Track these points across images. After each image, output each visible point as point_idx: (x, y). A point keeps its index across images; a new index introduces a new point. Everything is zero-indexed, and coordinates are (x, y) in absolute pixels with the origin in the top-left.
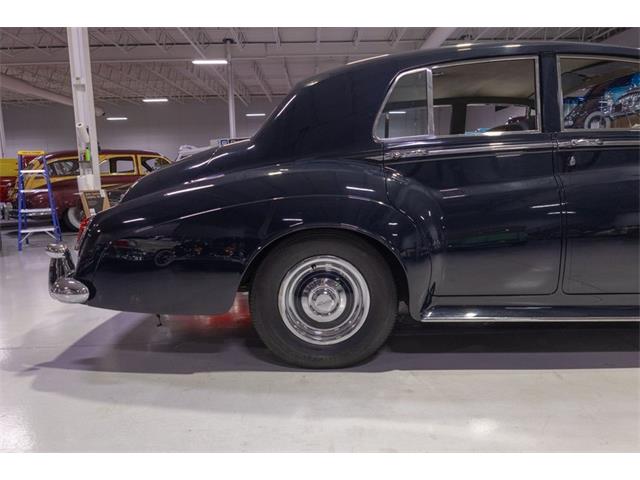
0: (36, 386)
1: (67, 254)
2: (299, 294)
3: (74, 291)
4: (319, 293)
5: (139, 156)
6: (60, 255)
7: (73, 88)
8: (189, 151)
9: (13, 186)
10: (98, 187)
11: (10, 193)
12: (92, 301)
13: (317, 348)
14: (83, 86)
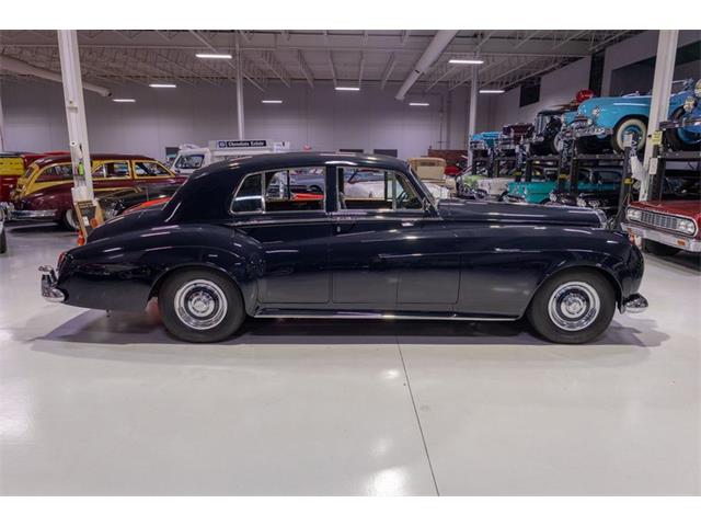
0: (34, 349)
1: (52, 272)
2: (187, 299)
3: (56, 295)
4: (199, 300)
5: (134, 162)
6: (48, 273)
7: (67, 111)
8: (189, 150)
9: (15, 187)
10: (91, 197)
11: (12, 193)
12: (67, 300)
13: (194, 331)
14: (76, 109)
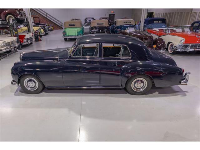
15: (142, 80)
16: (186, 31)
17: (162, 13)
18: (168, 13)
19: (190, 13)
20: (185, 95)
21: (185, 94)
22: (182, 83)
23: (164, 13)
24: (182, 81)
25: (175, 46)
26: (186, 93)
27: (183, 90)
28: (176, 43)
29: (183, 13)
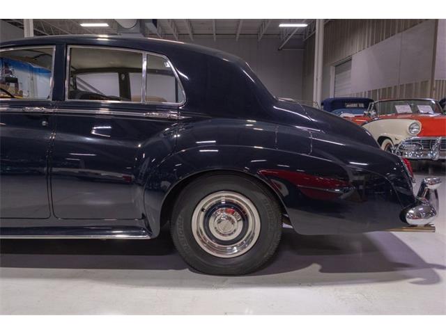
15: (235, 200)
16: (422, 112)
17: (365, 93)
18: (379, 90)
19: (430, 82)
20: (436, 280)
21: (435, 274)
22: (410, 221)
23: (369, 92)
24: (411, 211)
25: (397, 145)
26: (439, 272)
27: (428, 260)
28: (397, 136)
29: (414, 85)
